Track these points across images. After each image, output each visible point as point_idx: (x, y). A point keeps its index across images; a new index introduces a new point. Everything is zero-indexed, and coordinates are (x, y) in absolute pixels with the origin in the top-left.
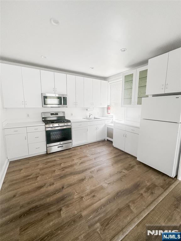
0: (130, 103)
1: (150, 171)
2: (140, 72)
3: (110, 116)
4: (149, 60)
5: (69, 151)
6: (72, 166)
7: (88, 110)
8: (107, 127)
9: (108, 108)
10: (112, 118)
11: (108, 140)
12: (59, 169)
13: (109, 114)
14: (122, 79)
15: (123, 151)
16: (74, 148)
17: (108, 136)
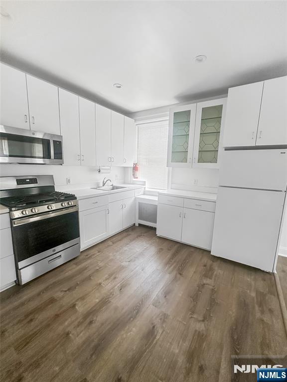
0: (185, 160)
1: (237, 269)
2: (203, 108)
3: (138, 183)
4: (229, 89)
5: (76, 264)
6: (105, 302)
7: (102, 171)
8: (139, 203)
9: (135, 168)
10: (144, 186)
11: (140, 225)
12: (76, 323)
13: (137, 178)
14: (168, 118)
15: (177, 242)
16: (85, 254)
17: (140, 218)
